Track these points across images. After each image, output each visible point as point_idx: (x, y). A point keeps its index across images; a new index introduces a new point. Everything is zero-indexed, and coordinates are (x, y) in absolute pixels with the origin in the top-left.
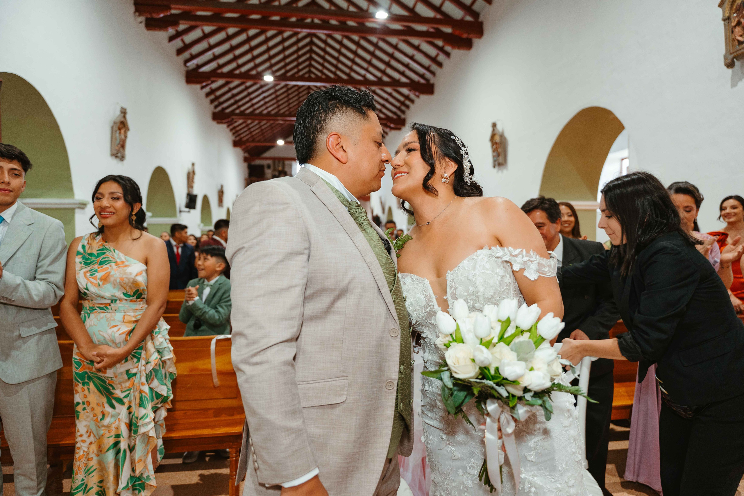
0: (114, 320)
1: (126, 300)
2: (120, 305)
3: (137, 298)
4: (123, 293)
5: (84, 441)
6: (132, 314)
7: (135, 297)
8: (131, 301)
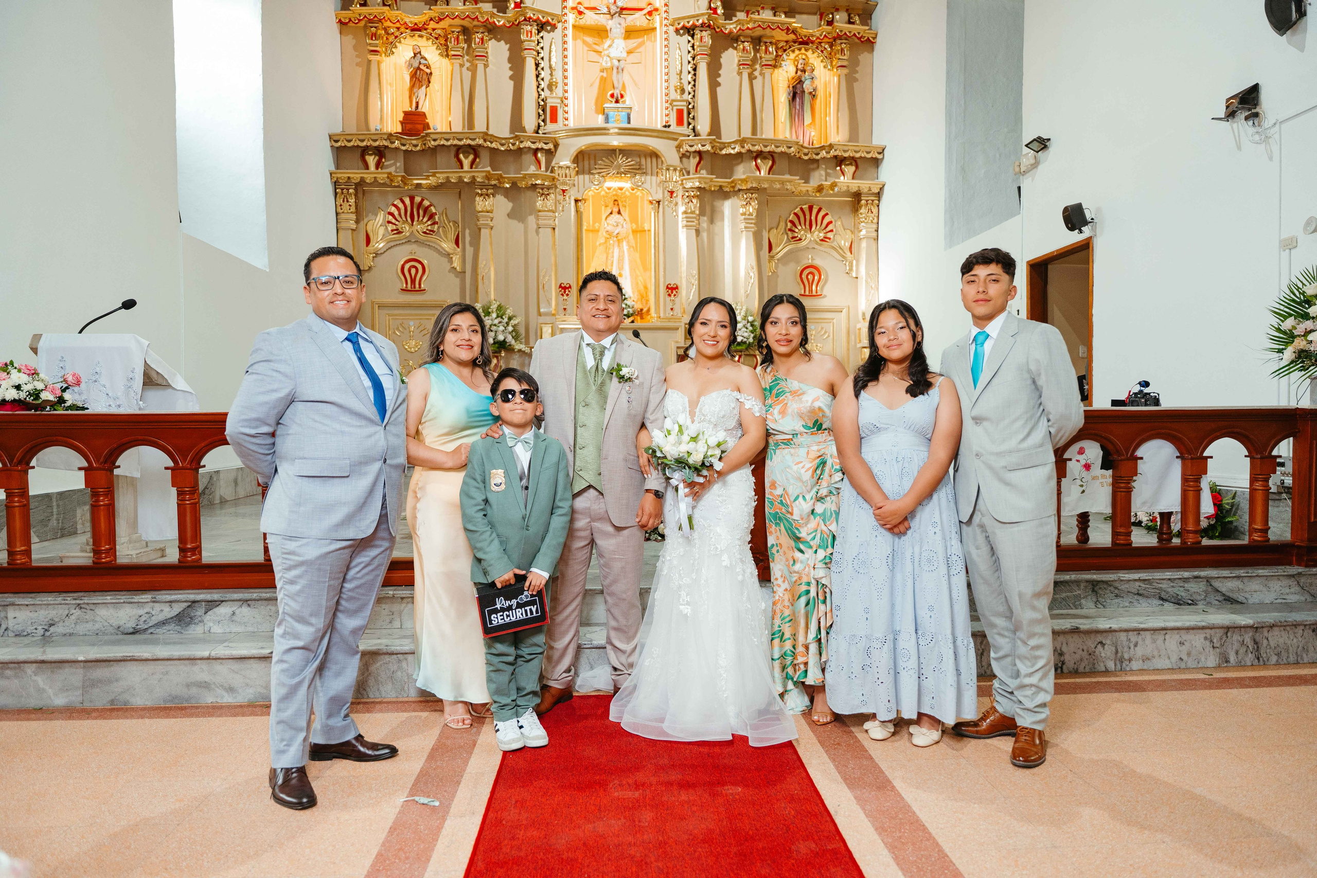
0: (798, 456)
1: (806, 433)
2: (802, 439)
3: (818, 430)
4: (803, 426)
5: (779, 586)
6: (815, 448)
7: (815, 429)
8: (812, 434)
